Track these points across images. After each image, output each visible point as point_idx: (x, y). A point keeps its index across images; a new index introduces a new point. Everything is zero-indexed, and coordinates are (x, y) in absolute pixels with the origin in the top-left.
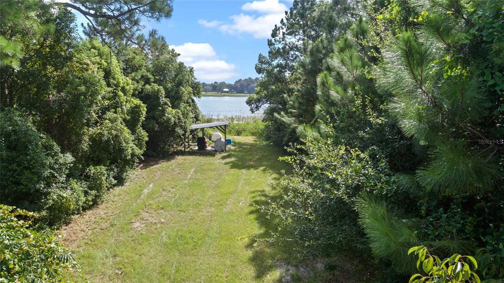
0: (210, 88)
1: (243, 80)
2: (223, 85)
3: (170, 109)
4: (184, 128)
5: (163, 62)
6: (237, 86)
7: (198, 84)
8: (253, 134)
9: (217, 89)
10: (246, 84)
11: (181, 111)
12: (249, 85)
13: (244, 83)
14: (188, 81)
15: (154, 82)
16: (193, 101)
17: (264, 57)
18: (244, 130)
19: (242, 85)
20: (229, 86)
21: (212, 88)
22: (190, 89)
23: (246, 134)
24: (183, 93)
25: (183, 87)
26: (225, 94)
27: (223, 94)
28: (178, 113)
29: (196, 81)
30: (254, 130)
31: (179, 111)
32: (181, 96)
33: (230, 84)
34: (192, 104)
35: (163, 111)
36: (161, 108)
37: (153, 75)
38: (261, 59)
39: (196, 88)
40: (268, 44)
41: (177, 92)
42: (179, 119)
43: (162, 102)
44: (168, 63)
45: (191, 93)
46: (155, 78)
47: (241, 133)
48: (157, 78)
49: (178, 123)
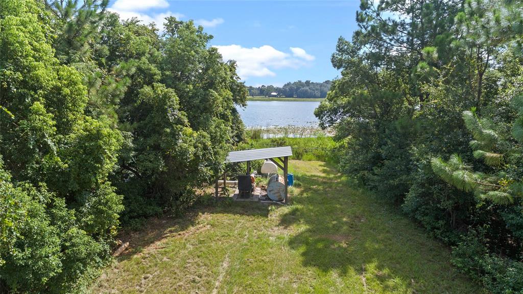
0: (257, 92)
1: (292, 83)
2: (271, 88)
3: (189, 130)
4: (215, 164)
5: (181, 47)
6: (286, 90)
7: (241, 86)
8: (319, 158)
9: (265, 93)
10: (295, 88)
11: (210, 133)
12: (298, 88)
13: (293, 86)
14: (224, 80)
15: (162, 81)
16: (234, 111)
17: (346, 42)
18: (306, 152)
19: (291, 89)
20: (277, 90)
21: (259, 92)
22: (229, 94)
23: (309, 157)
24: (214, 101)
25: (215, 89)
26: (273, 98)
27: (271, 98)
28: (204, 137)
29: (239, 81)
30: (320, 152)
31: (205, 133)
32: (211, 106)
33: (278, 88)
34: (231, 117)
35: (174, 135)
36: (168, 130)
37: (162, 69)
38: (341, 46)
39: (239, 92)
40: (357, 20)
41: (205, 100)
42: (205, 148)
43: (171, 119)
44: (189, 48)
45: (228, 99)
46: (163, 74)
47: (302, 156)
48: (168, 73)
49: (204, 155)
